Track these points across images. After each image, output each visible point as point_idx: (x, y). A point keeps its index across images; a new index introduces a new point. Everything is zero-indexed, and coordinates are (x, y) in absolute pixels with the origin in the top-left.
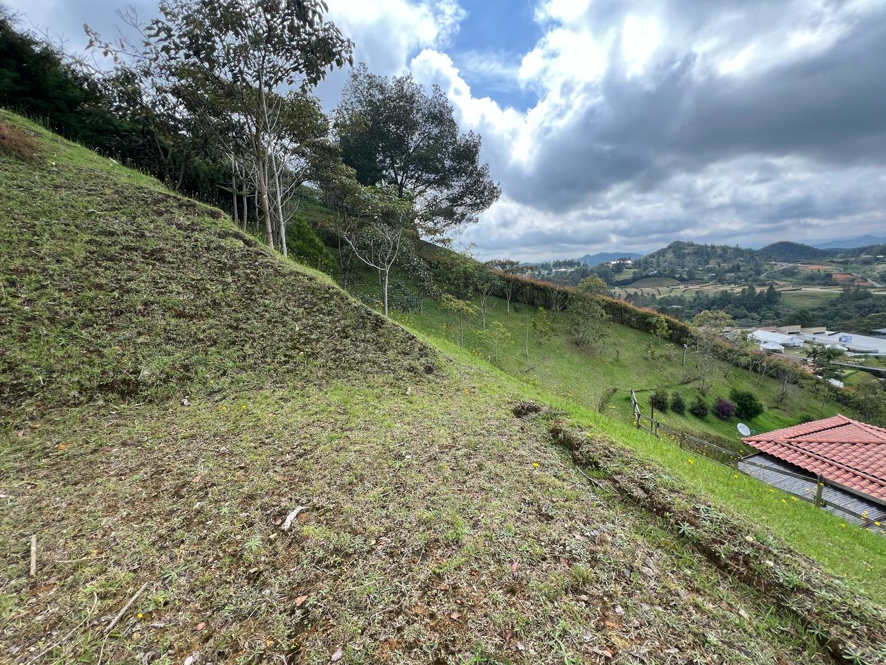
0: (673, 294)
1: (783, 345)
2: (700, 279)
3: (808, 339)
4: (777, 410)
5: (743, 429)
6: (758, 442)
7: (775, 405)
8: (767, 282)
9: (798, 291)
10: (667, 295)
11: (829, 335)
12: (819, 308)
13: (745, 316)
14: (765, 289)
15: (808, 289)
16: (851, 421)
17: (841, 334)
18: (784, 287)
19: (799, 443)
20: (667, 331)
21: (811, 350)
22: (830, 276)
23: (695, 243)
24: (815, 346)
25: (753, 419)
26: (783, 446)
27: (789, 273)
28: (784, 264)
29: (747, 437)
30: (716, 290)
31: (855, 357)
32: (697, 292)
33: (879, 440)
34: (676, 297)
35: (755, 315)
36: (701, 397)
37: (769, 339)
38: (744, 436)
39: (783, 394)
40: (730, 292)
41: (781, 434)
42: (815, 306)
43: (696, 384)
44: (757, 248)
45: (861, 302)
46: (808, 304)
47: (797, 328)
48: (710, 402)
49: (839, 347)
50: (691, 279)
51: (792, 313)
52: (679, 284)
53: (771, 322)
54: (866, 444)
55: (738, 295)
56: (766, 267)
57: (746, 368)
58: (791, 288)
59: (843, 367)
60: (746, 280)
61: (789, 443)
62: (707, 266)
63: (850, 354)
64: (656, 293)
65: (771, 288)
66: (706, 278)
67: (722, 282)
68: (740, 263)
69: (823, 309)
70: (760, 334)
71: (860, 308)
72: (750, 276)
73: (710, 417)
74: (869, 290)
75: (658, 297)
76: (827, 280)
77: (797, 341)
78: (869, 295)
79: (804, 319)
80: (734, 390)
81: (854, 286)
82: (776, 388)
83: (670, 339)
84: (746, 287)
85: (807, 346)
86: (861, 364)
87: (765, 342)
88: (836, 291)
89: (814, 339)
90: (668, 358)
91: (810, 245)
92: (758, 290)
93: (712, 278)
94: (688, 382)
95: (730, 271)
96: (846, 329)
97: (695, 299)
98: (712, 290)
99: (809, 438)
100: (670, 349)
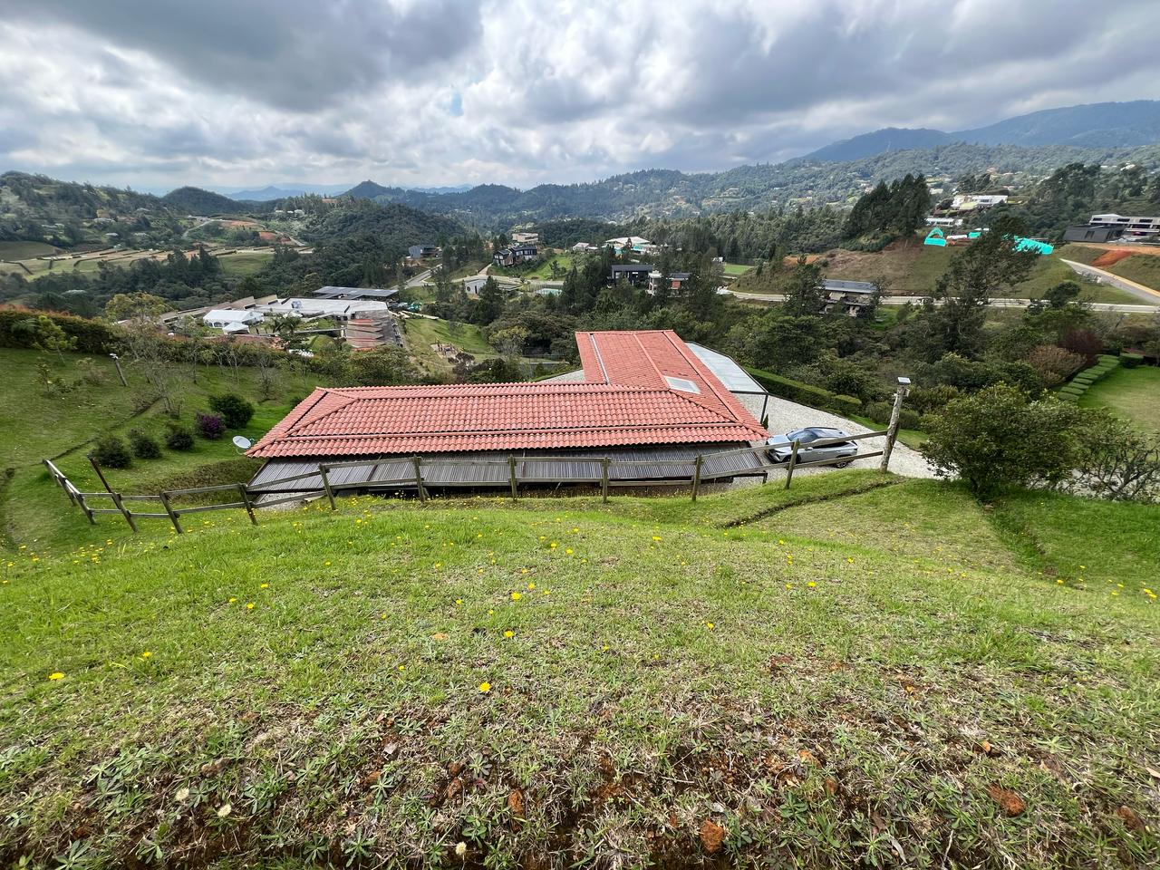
0: (57, 271)
1: (246, 323)
2: (94, 242)
3: (266, 311)
4: (268, 402)
5: (241, 442)
6: (262, 449)
7: (263, 397)
8: (194, 244)
9: (233, 255)
10: (46, 273)
11: (282, 303)
12: (262, 274)
13: (189, 294)
14: (197, 253)
15: (242, 251)
16: (326, 390)
17: (292, 300)
18: (216, 249)
19: (298, 431)
21: (273, 324)
22: (256, 234)
23: (53, 177)
24: (275, 318)
25: (249, 424)
26: (286, 442)
27: (215, 232)
28: (204, 219)
29: (249, 448)
30: (131, 259)
31: (311, 322)
32: (101, 265)
33: (351, 400)
34: (65, 274)
35: (199, 289)
36: (174, 423)
37: (228, 318)
38: (246, 450)
39: (266, 382)
40: (152, 260)
41: (279, 429)
42: (258, 272)
44: (161, 194)
45: (294, 263)
46: (251, 269)
47: (250, 300)
48: (189, 424)
49: (294, 315)
50: (77, 242)
51: (239, 282)
52: (59, 253)
53: (222, 296)
55: (165, 264)
56: (184, 222)
58: (224, 251)
59: (305, 334)
60: (166, 240)
61: (290, 435)
62: (96, 220)
63: (306, 320)
64: (20, 271)
65: (203, 253)
66: (104, 240)
67: (132, 245)
68: (147, 216)
69: (267, 275)
70: (214, 315)
71: (295, 269)
72: (169, 235)
73: (199, 443)
74: (295, 249)
75: (30, 279)
76: (254, 240)
77: (257, 315)
78: (296, 256)
79: (253, 289)
80: (211, 398)
81: (281, 246)
82: (257, 377)
83: (83, 350)
84: (172, 253)
85: (268, 319)
86: (317, 328)
87: (226, 324)
88: (269, 252)
89: (271, 310)
90: (94, 382)
91: (222, 194)
92: (189, 255)
93: (114, 241)
94: (146, 408)
95: (138, 229)
96: (294, 295)
97: (103, 276)
98: (124, 259)
99: (304, 422)
100: (87, 366)
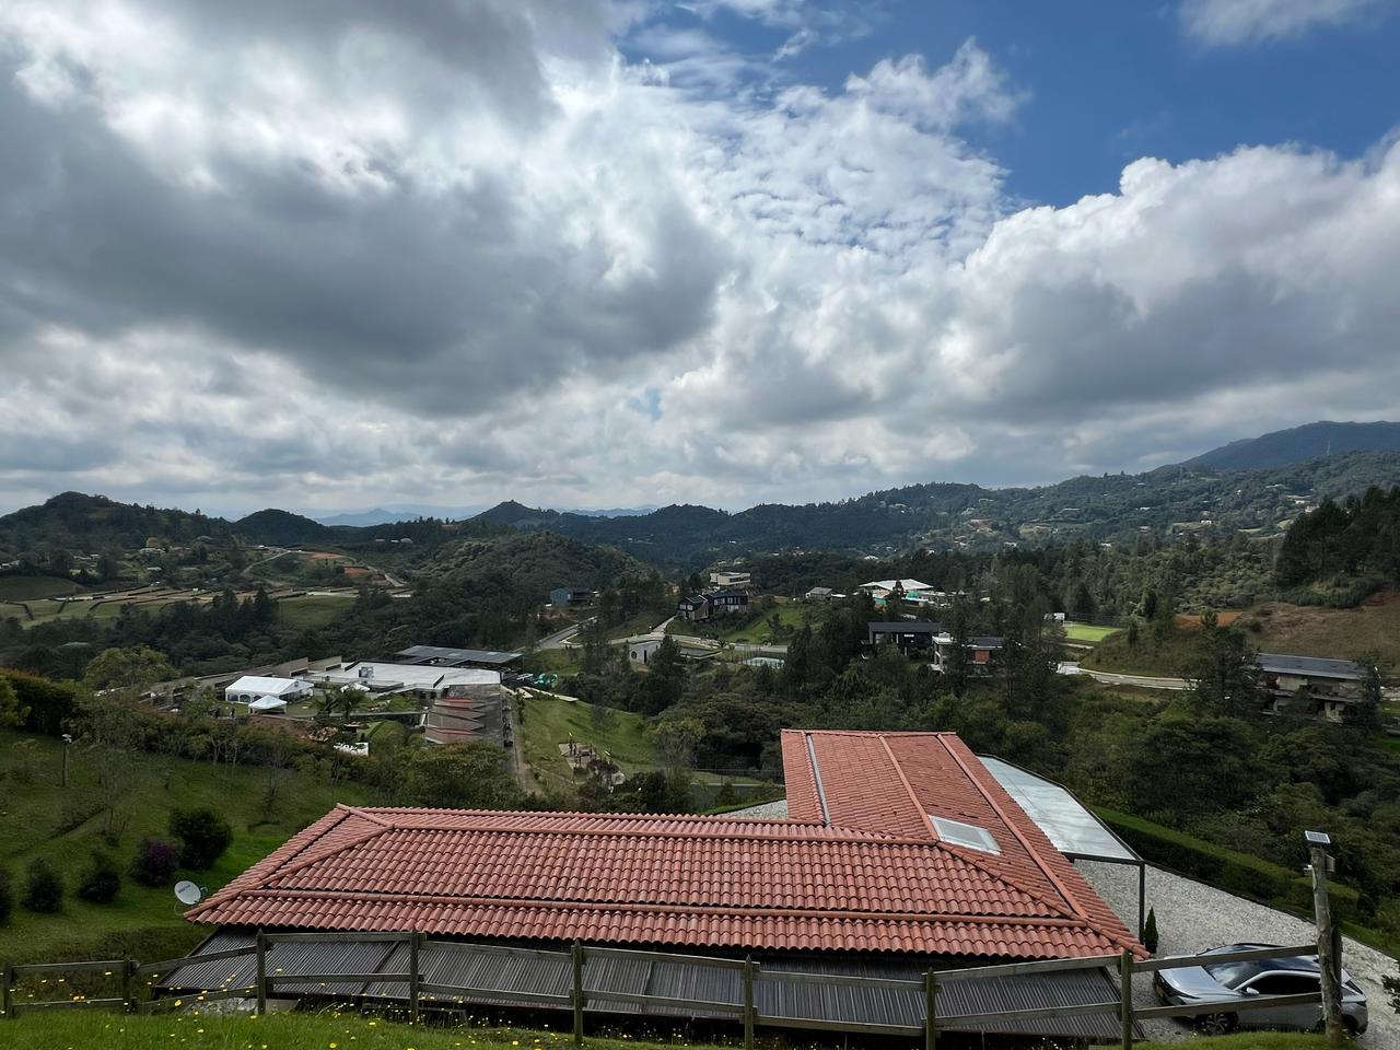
0: (66, 616)
1: (282, 697)
2: (128, 579)
3: (320, 680)
4: (264, 827)
5: (187, 893)
6: (214, 908)
7: (260, 818)
8: (254, 583)
9: (301, 598)
10: (49, 619)
11: (347, 669)
12: (331, 625)
13: (223, 652)
14: (252, 595)
15: (315, 593)
16: (352, 809)
17: (362, 664)
18: (280, 590)
19: (280, 879)
20: (18, 709)
21: (323, 700)
22: (340, 570)
24: (328, 692)
25: (219, 862)
26: (256, 897)
27: (286, 566)
28: (278, 549)
29: (195, 905)
30: (164, 602)
31: (381, 699)
32: (124, 608)
34: (74, 621)
35: (239, 646)
37: (262, 689)
38: (188, 907)
39: (272, 793)
40: (191, 603)
41: (255, 873)
42: (327, 622)
43: (97, 824)
45: (381, 611)
46: (319, 618)
47: (302, 663)
48: (126, 857)
49: (358, 686)
50: (108, 578)
51: (297, 635)
52: (79, 592)
53: (265, 656)
54: (366, 842)
55: (207, 609)
56: (251, 554)
57: (202, 758)
58: (290, 592)
59: (365, 719)
60: (220, 578)
61: (267, 886)
62: (141, 551)
63: (374, 696)
64: (21, 615)
65: (261, 595)
66: (141, 575)
67: (174, 584)
68: (206, 547)
69: (337, 626)
70: (245, 684)
71: (380, 619)
72: (226, 571)
74: (388, 591)
75: (27, 626)
76: (337, 578)
77: (305, 687)
78: (388, 600)
79: (312, 648)
80: (177, 812)
81: (371, 586)
82: (259, 783)
83: (31, 727)
84: (220, 594)
85: (319, 693)
86: (387, 709)
87: (257, 698)
88: (350, 594)
89: (328, 678)
90: (23, 777)
91: (312, 518)
92: (241, 598)
93: (154, 577)
94: (76, 825)
95: (189, 562)
96: (369, 656)
97: (120, 625)
98: (155, 600)
99: (297, 863)
